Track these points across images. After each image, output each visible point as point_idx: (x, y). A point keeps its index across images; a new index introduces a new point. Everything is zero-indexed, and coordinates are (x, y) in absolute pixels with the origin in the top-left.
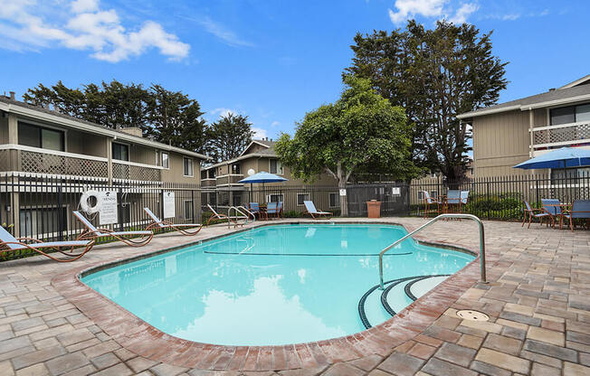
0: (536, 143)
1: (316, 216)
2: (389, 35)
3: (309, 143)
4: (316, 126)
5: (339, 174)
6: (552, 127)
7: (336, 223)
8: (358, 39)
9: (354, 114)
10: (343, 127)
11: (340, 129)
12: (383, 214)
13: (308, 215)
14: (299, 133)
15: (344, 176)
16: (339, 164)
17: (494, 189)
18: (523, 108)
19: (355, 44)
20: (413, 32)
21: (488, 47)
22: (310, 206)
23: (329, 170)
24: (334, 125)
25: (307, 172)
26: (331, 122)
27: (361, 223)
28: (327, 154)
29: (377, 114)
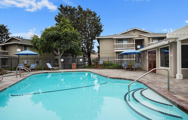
0: (116, 48)
1: (53, 69)
2: (72, 8)
3: (47, 40)
4: (51, 33)
5: (59, 53)
6: (118, 44)
7: (64, 72)
8: (61, 6)
9: (66, 32)
10: (62, 36)
11: (61, 36)
12: (77, 68)
13: (50, 69)
14: (42, 36)
15: (60, 54)
16: (59, 49)
17: (110, 60)
18: (113, 38)
19: (60, 8)
20: (79, 9)
21: (100, 20)
22: (49, 65)
23: (55, 51)
24: (58, 34)
25: (44, 52)
26: (57, 33)
27: (73, 71)
28: (55, 45)
29: (74, 33)
